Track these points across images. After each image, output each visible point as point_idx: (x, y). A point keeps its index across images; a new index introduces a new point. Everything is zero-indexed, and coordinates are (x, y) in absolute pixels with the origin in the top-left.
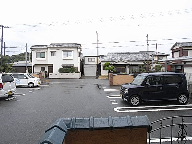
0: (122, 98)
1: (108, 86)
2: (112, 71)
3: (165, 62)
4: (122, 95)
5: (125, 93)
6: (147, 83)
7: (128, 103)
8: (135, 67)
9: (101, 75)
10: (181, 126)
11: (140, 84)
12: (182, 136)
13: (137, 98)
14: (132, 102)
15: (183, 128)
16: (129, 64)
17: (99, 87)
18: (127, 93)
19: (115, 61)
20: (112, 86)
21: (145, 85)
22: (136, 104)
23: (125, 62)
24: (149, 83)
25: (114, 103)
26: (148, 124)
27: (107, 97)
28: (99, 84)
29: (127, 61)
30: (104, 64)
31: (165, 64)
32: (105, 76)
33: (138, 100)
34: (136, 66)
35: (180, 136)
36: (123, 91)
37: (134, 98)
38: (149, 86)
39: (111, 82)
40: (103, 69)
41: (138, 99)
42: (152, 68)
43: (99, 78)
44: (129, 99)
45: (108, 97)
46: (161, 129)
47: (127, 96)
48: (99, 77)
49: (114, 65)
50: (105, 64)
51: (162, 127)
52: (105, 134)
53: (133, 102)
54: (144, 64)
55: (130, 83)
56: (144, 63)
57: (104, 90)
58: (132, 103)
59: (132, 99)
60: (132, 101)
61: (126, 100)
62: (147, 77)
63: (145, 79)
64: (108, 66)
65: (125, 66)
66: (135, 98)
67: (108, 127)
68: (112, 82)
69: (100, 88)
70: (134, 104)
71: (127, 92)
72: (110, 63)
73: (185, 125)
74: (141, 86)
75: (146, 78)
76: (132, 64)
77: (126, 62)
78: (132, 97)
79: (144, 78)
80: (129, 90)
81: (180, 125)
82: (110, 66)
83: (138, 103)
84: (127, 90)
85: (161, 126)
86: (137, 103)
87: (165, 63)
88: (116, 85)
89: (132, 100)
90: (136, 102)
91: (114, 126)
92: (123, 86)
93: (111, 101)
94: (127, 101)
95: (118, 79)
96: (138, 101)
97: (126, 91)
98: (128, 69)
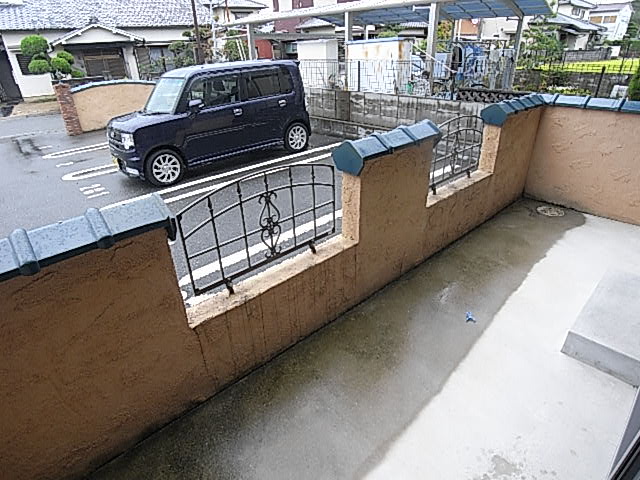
0: (121, 168)
1: (62, 140)
2: (69, 77)
3: (248, 26)
4: (119, 161)
5: (127, 147)
6: (192, 103)
7: (146, 182)
8: (159, 51)
9: (21, 97)
10: (263, 199)
11: (171, 108)
12: (269, 222)
13: (170, 160)
14: (158, 174)
15: (268, 202)
16: (132, 40)
17: (21, 152)
18: (131, 148)
19: (69, 30)
20: (78, 133)
21: (189, 108)
22: (172, 179)
23: (115, 31)
24: (199, 101)
25: (95, 193)
26: (163, 216)
27: (65, 178)
28: (21, 136)
29: (122, 28)
30: (19, 43)
31: (248, 34)
32: (44, 101)
33: (174, 163)
34: (162, 48)
35: (265, 224)
36: (118, 146)
37: (159, 162)
38: (202, 111)
39: (72, 120)
40: (25, 72)
41: (174, 160)
42: (217, 53)
43: (14, 111)
44: (145, 167)
45: (68, 177)
46: (212, 220)
47: (135, 159)
48: (16, 107)
49: (68, 47)
50: (25, 44)
51: (215, 215)
52: (14, 296)
53: (161, 175)
54: (187, 38)
55: (140, 112)
56: (188, 35)
57: (49, 156)
58: (158, 177)
59: (156, 163)
60: (155, 171)
61: (135, 172)
62: (190, 79)
63: (185, 90)
64: (42, 54)
65: (116, 48)
66: (164, 159)
67: (15, 267)
68: (78, 121)
69: (28, 154)
70: (164, 180)
71: (132, 144)
72: (50, 39)
73: (272, 192)
74: (176, 113)
75: (187, 85)
76: (144, 42)
77: (120, 31)
78: (152, 158)
79: (181, 84)
80: (137, 134)
81: (262, 196)
82: (53, 56)
83: (177, 173)
84: (127, 136)
85: (211, 211)
86: (173, 174)
87: (248, 30)
88: (94, 131)
89: (156, 167)
90: (169, 172)
91: (39, 259)
92: (115, 125)
93: (82, 189)
94: (138, 177)
95: (99, 102)
96: (175, 169)
97: (128, 142)
98: (132, 63)
